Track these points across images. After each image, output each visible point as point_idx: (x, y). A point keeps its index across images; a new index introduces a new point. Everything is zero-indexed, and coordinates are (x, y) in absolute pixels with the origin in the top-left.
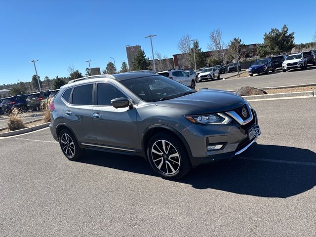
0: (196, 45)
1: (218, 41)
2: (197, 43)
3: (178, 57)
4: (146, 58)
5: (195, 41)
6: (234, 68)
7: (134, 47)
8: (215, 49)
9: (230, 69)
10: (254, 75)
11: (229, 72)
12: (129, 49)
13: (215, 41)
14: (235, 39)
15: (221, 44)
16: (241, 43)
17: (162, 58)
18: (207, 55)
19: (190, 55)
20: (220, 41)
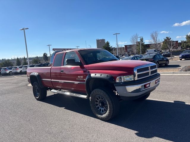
0: (142, 40)
1: (155, 38)
2: (142, 39)
3: (127, 47)
4: (110, 46)
5: (141, 38)
6: (166, 55)
7: (101, 40)
8: (153, 43)
10: (183, 59)
12: (98, 41)
13: (154, 38)
14: (167, 38)
15: (158, 40)
16: (171, 40)
17: (120, 47)
18: (148, 46)
19: (138, 46)
20: (157, 38)
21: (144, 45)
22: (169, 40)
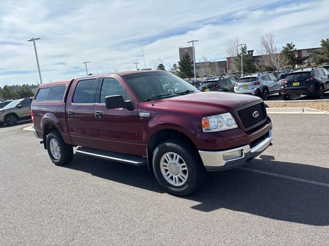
1: (270, 46)
2: (245, 48)
22: (291, 48)
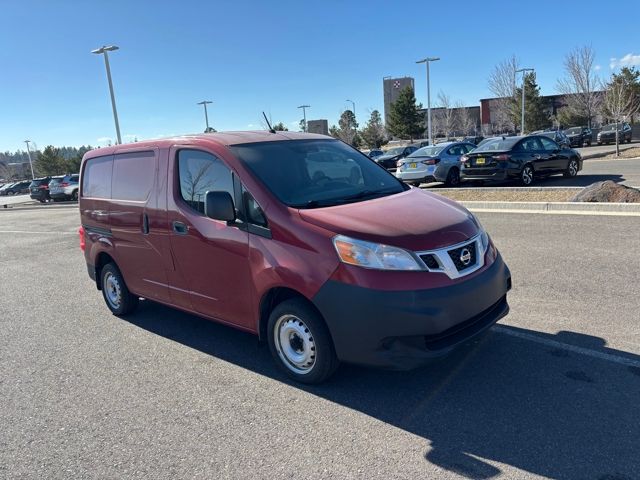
0: (530, 83)
1: (583, 73)
2: (532, 76)
3: (491, 104)
4: (417, 104)
5: (529, 72)
7: (400, 80)
8: (574, 91)
9: (603, 136)
11: (600, 144)
12: (388, 84)
13: (577, 73)
15: (592, 78)
17: (452, 106)
18: (554, 102)
19: (514, 101)
20: (587, 72)
21: (537, 99)
22: (632, 78)
